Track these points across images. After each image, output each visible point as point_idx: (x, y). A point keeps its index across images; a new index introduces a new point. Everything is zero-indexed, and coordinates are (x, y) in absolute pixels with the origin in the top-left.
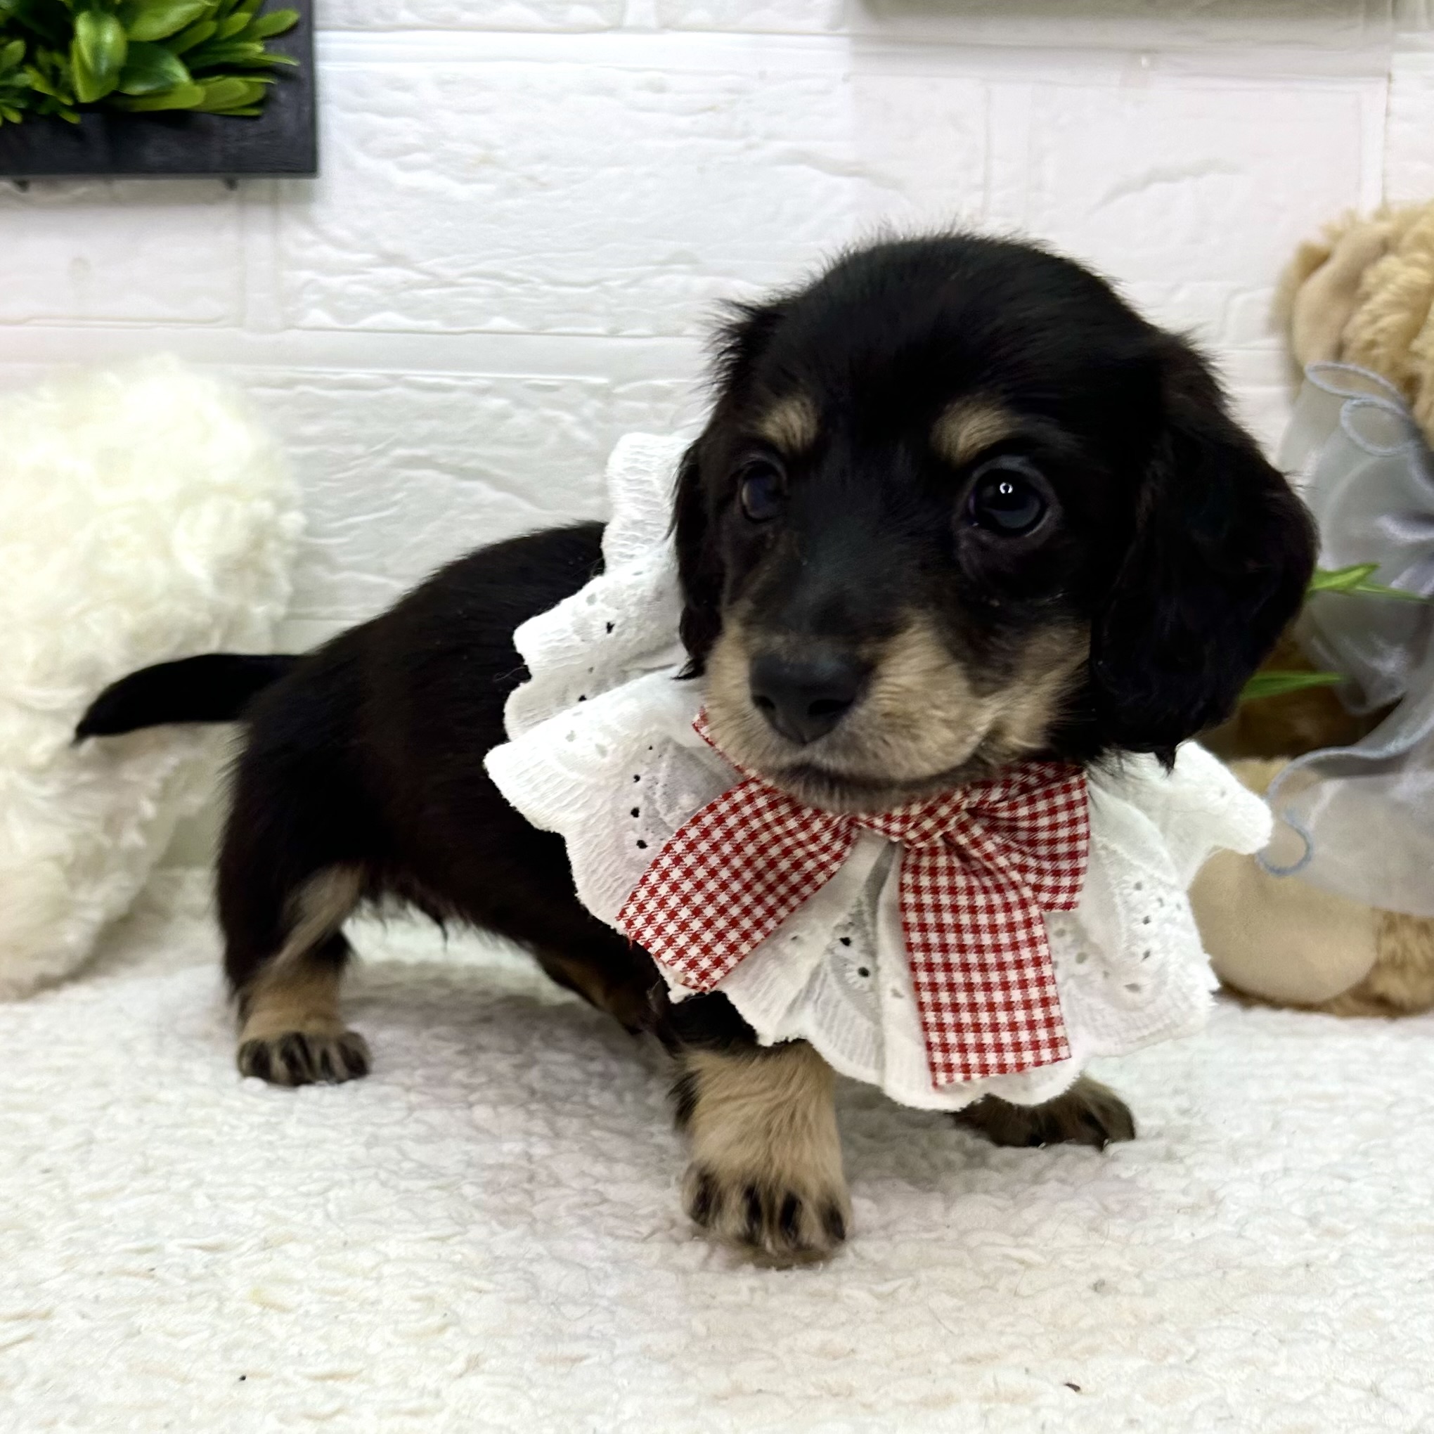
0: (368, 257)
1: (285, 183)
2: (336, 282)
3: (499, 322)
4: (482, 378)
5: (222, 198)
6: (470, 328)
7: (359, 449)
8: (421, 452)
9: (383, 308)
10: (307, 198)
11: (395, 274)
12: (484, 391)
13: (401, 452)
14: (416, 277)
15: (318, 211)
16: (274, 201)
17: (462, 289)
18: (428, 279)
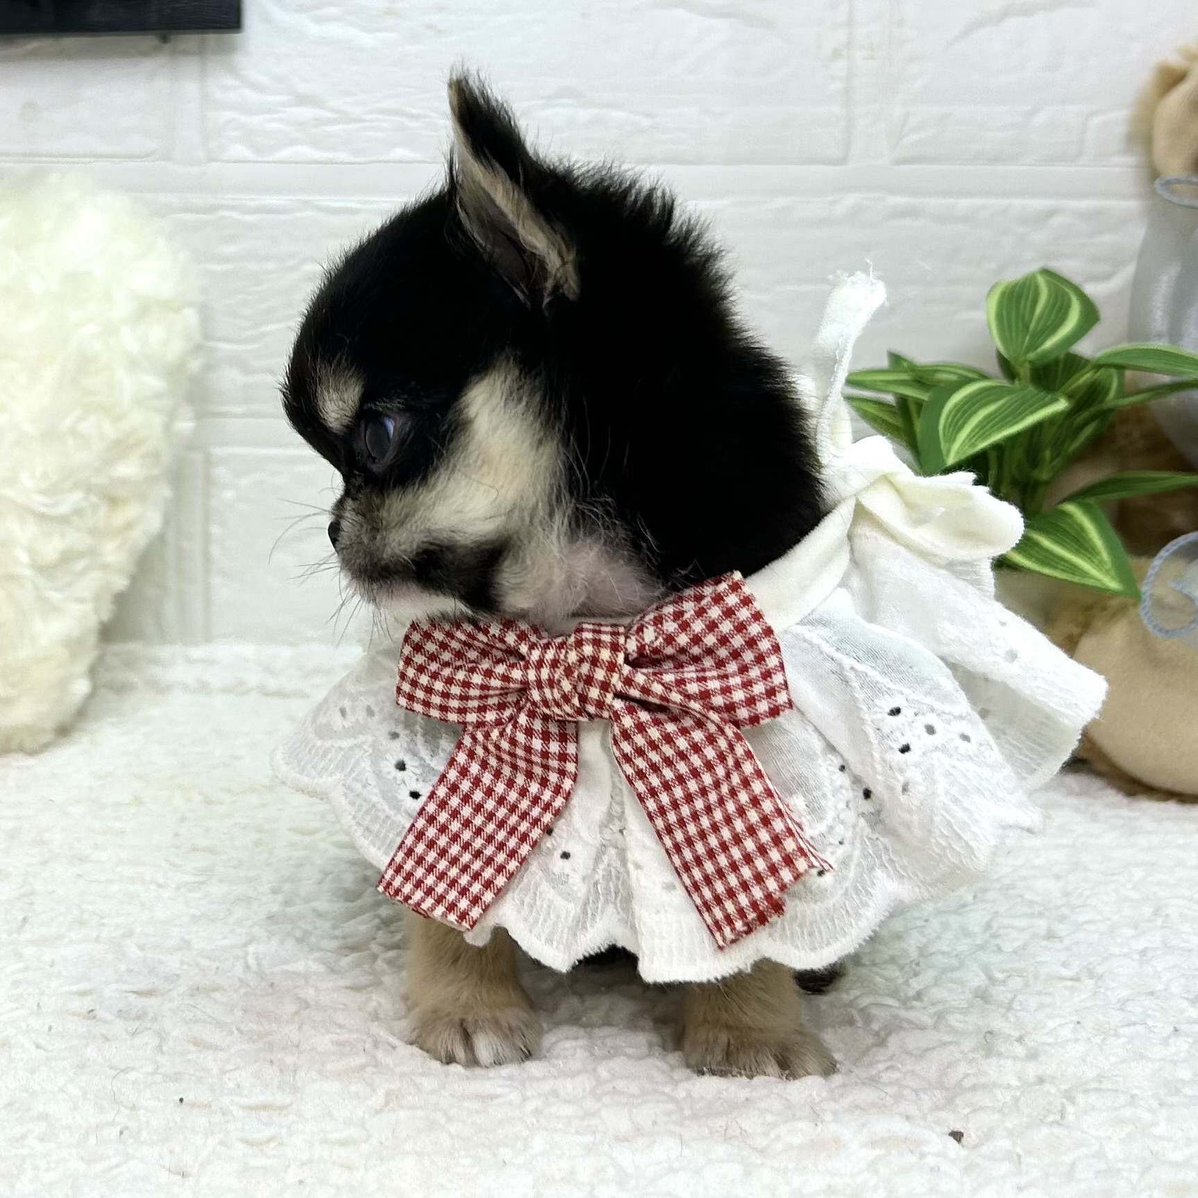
0: (284, 98)
1: (212, 38)
2: (255, 120)
5: (155, 51)
6: (374, 158)
7: (271, 266)
10: (230, 49)
11: (306, 113)
14: (325, 114)
16: (201, 52)
17: (367, 124)
18: (336, 116)
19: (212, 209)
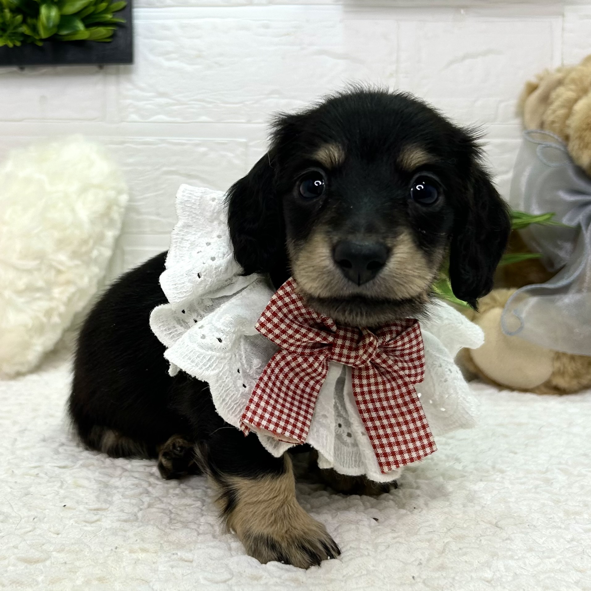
0: (153, 94)
2: (141, 104)
3: (203, 118)
4: (197, 140)
5: (97, 73)
6: (192, 121)
8: (173, 168)
9: (158, 113)
11: (163, 100)
12: (198, 145)
13: (165, 169)
14: (171, 101)
16: (117, 73)
17: (189, 106)
18: (176, 102)
19: (123, 143)
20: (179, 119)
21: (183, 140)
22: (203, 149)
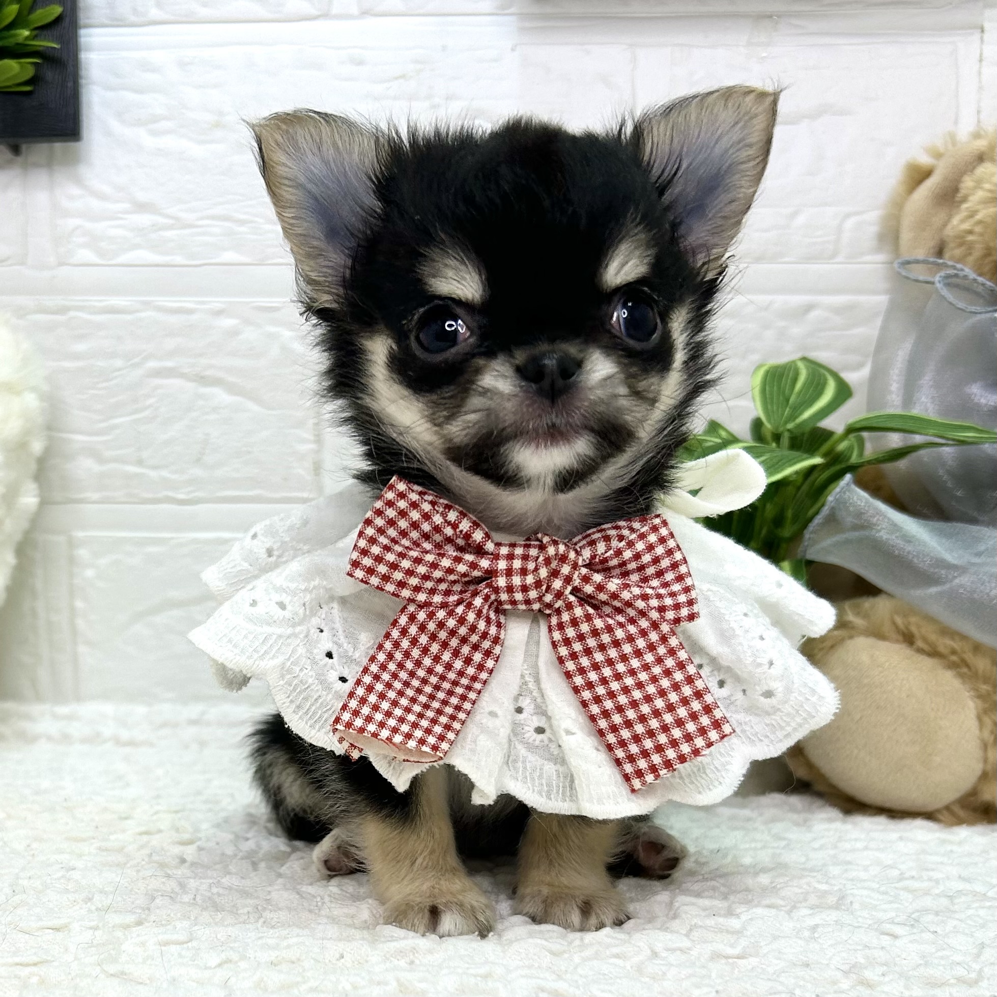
0: (126, 206)
1: (58, 146)
2: (99, 227)
3: (229, 256)
4: (217, 302)
6: (209, 261)
7: (119, 363)
8: (169, 364)
9: (137, 247)
10: (73, 161)
11: (144, 219)
12: (219, 313)
13: (152, 364)
14: (161, 220)
15: (83, 170)
16: (49, 164)
17: (199, 230)
18: (171, 222)
19: (63, 310)
20: (179, 259)
21: (188, 303)
22: (228, 322)
